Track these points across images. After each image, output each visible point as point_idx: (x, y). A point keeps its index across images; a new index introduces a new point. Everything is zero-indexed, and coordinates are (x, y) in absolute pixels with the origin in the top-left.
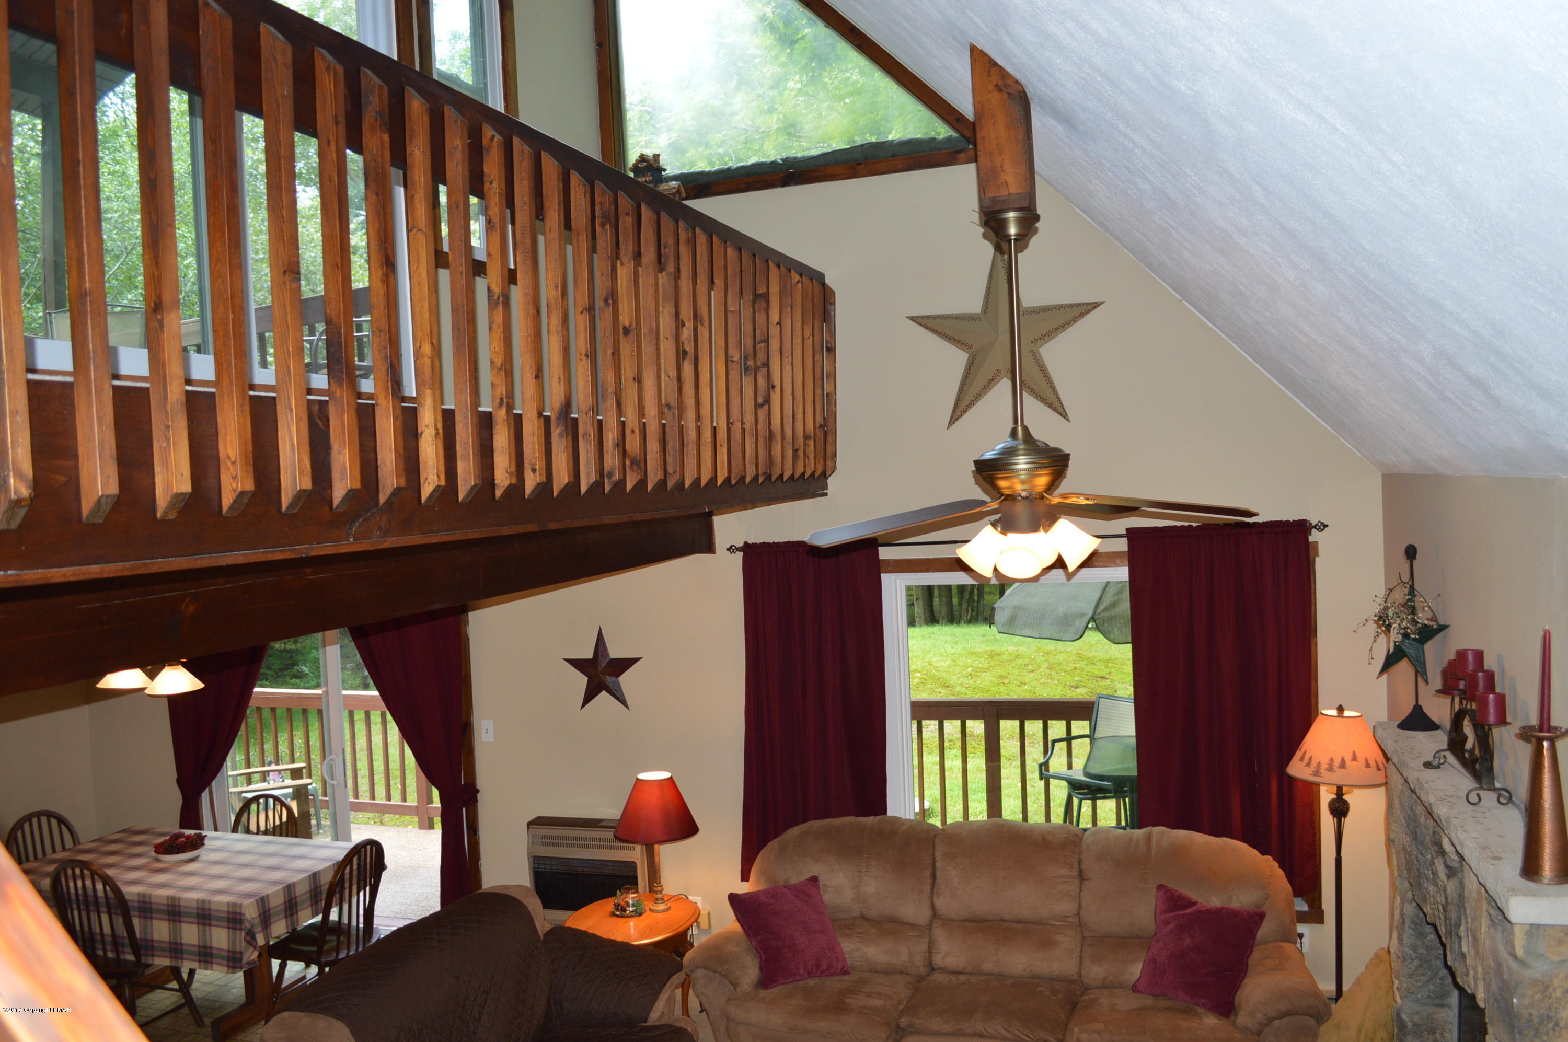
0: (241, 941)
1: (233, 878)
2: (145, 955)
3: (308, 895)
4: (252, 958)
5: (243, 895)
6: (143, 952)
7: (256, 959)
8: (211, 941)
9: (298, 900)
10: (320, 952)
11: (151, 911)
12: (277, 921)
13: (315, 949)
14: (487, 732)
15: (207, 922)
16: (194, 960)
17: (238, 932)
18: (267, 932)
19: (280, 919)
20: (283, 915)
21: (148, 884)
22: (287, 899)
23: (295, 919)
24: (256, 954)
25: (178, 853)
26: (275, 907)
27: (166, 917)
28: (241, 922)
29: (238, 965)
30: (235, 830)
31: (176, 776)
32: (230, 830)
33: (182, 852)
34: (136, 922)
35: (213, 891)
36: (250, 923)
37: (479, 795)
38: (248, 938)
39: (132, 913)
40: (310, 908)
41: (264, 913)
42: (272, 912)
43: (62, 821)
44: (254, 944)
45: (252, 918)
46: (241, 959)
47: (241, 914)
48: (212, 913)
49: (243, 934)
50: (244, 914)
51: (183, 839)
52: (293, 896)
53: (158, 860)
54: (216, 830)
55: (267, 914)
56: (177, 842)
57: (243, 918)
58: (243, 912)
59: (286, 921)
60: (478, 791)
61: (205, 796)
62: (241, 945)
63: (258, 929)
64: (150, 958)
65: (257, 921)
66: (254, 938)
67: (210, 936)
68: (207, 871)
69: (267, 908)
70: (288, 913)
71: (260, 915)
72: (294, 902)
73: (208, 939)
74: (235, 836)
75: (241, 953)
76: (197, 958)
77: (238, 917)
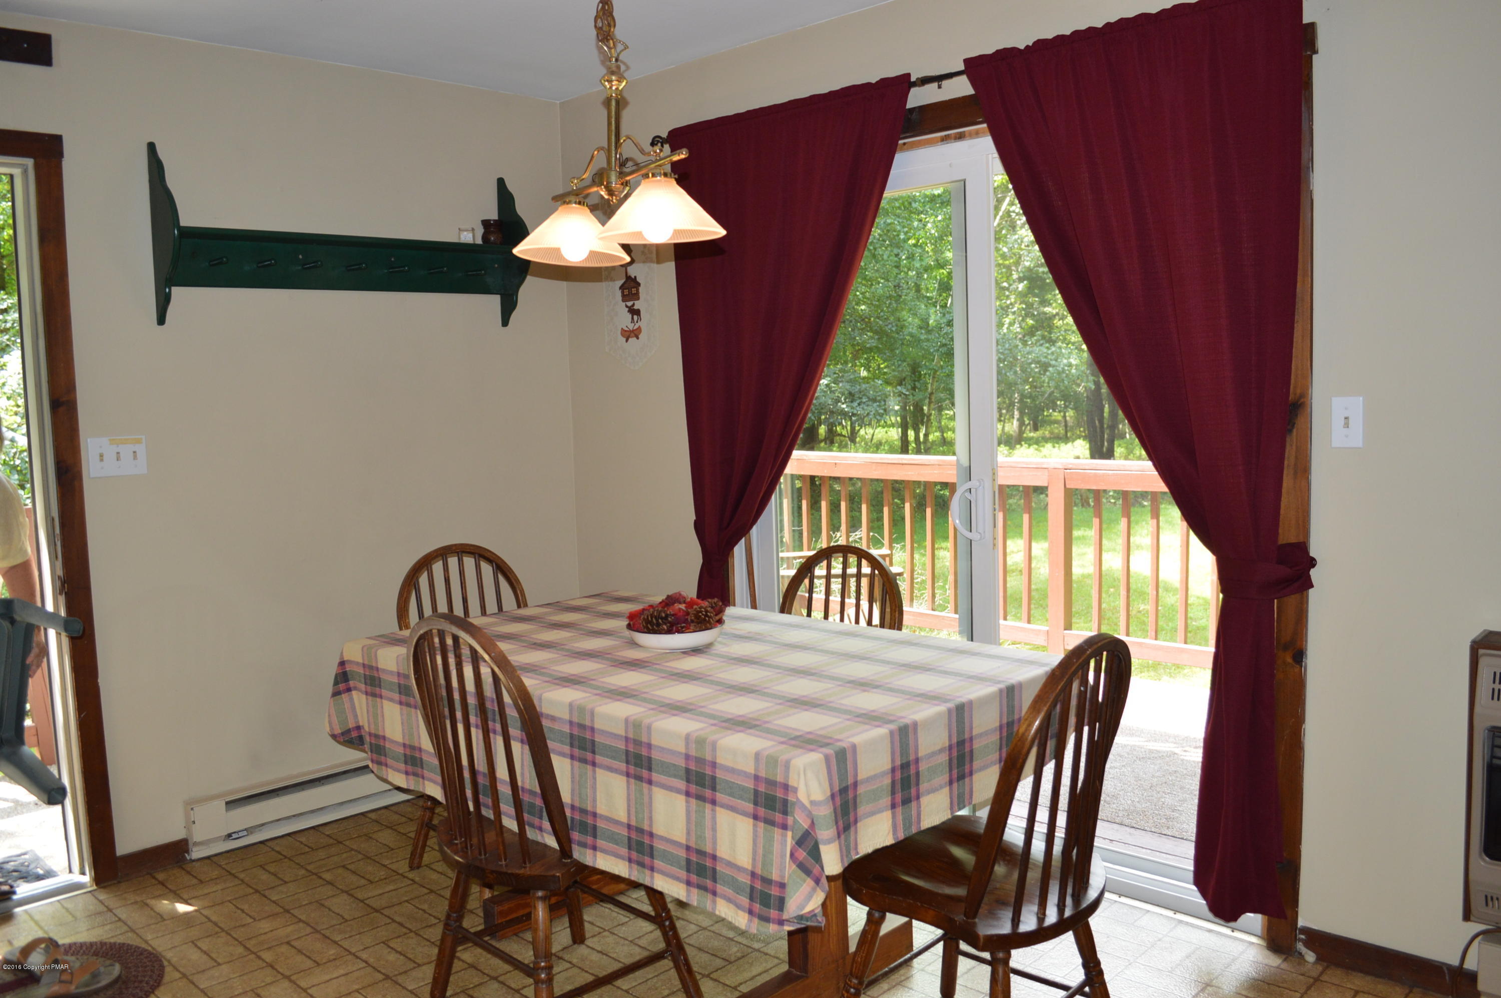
0: (783, 856)
1: (774, 696)
2: (584, 845)
3: (944, 758)
4: (808, 909)
5: (796, 738)
6: (575, 835)
7: (819, 911)
8: (715, 843)
9: (923, 767)
10: (973, 905)
11: (592, 747)
12: (872, 814)
13: (960, 891)
14: (1347, 425)
15: (708, 793)
16: (678, 879)
17: (777, 832)
18: (847, 840)
19: (880, 811)
20: (886, 800)
21: (597, 688)
22: (898, 763)
23: (914, 812)
24: (819, 898)
25: (669, 632)
26: (868, 780)
27: (623, 766)
28: (785, 808)
29: (773, 913)
30: (786, 608)
31: (694, 518)
32: (777, 608)
33: (679, 632)
34: (562, 767)
35: (727, 721)
36: (810, 815)
37: (1312, 572)
38: (802, 854)
39: (551, 744)
40: (946, 790)
41: (844, 791)
42: (861, 790)
43: (501, 568)
44: (816, 870)
45: (812, 803)
46: (781, 903)
47: (786, 787)
48: (719, 774)
49: (790, 842)
50: (795, 790)
51: (683, 606)
52: (912, 757)
53: (634, 644)
54: (754, 606)
55: (851, 795)
56: (670, 611)
57: (791, 798)
58: (792, 782)
59: (894, 817)
60: (1312, 562)
61: (739, 550)
62: (782, 869)
63: (825, 833)
64: (589, 852)
65: (825, 812)
66: (815, 854)
67: (714, 829)
68: (722, 675)
69: (850, 781)
70: (899, 797)
71: (833, 796)
72: (912, 771)
73: (708, 834)
74: (785, 617)
75: (782, 886)
76: (683, 874)
77: (779, 794)
